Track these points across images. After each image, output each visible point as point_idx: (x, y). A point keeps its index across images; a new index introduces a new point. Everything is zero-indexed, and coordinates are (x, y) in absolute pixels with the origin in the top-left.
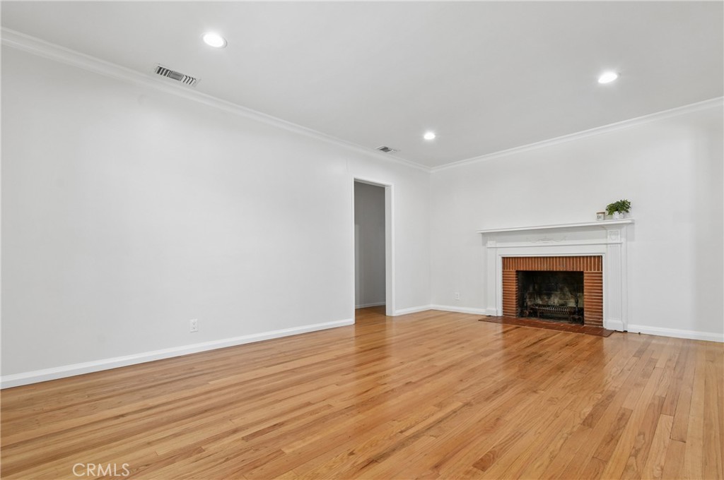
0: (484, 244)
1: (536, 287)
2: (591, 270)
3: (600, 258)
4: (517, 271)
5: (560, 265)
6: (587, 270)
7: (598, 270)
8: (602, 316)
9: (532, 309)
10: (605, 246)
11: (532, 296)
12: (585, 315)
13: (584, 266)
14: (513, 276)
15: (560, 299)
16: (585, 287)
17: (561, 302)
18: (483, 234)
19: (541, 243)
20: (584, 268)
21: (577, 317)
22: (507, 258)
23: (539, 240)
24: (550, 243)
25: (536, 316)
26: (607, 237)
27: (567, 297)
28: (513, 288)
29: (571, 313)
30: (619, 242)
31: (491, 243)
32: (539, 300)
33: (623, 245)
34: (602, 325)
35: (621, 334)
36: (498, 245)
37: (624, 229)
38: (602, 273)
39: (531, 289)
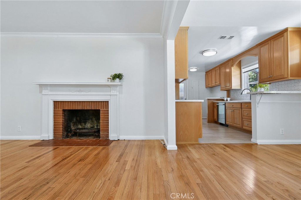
0: (41, 92)
1: (78, 119)
2: (103, 109)
3: (108, 102)
4: (63, 110)
5: (88, 106)
6: (102, 109)
7: (107, 109)
8: (108, 133)
9: (74, 132)
10: (110, 96)
11: (75, 124)
12: (101, 133)
13: (100, 107)
14: (61, 112)
15: (91, 124)
16: (101, 118)
17: (92, 126)
18: (39, 85)
19: (78, 93)
20: (100, 108)
21: (97, 134)
22: (57, 101)
23: (76, 91)
24: (83, 93)
25: (76, 136)
26: (111, 92)
27: (94, 123)
28: (61, 120)
29: (95, 132)
30: (116, 94)
31: (44, 92)
32: (80, 125)
33: (118, 96)
34: (108, 138)
35: (116, 141)
36: (50, 93)
37: (118, 88)
38: (108, 110)
39: (75, 120)
